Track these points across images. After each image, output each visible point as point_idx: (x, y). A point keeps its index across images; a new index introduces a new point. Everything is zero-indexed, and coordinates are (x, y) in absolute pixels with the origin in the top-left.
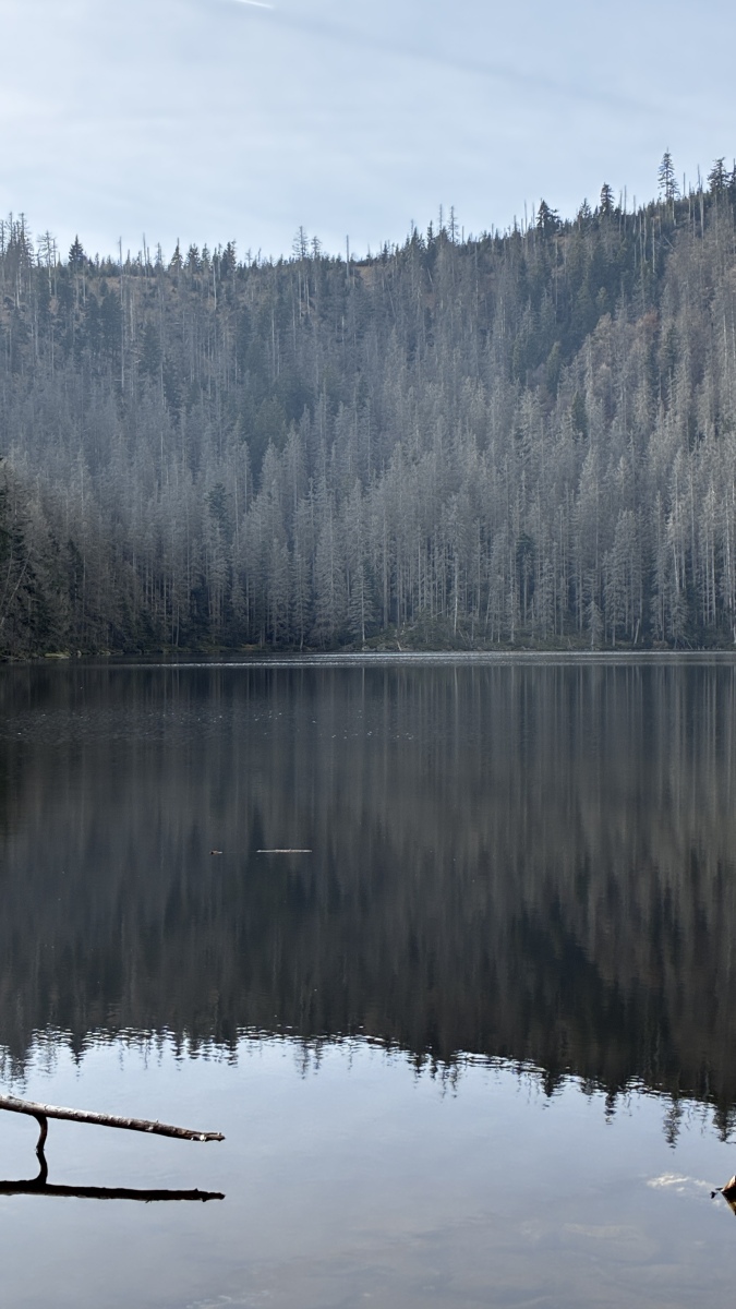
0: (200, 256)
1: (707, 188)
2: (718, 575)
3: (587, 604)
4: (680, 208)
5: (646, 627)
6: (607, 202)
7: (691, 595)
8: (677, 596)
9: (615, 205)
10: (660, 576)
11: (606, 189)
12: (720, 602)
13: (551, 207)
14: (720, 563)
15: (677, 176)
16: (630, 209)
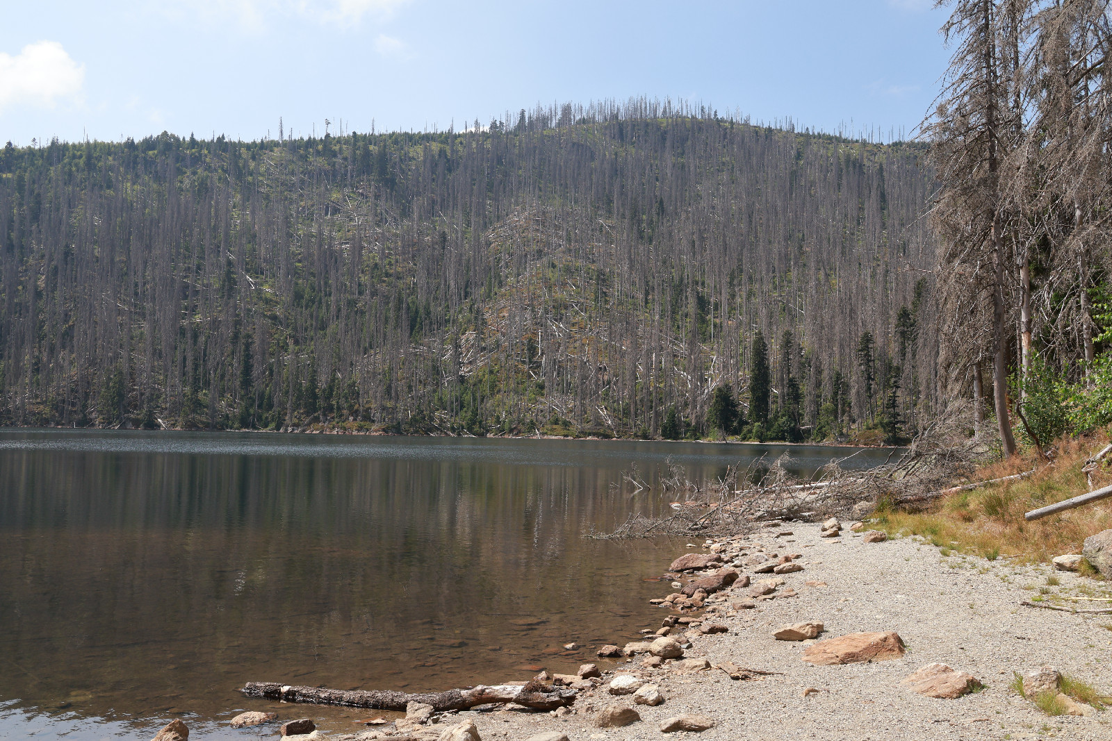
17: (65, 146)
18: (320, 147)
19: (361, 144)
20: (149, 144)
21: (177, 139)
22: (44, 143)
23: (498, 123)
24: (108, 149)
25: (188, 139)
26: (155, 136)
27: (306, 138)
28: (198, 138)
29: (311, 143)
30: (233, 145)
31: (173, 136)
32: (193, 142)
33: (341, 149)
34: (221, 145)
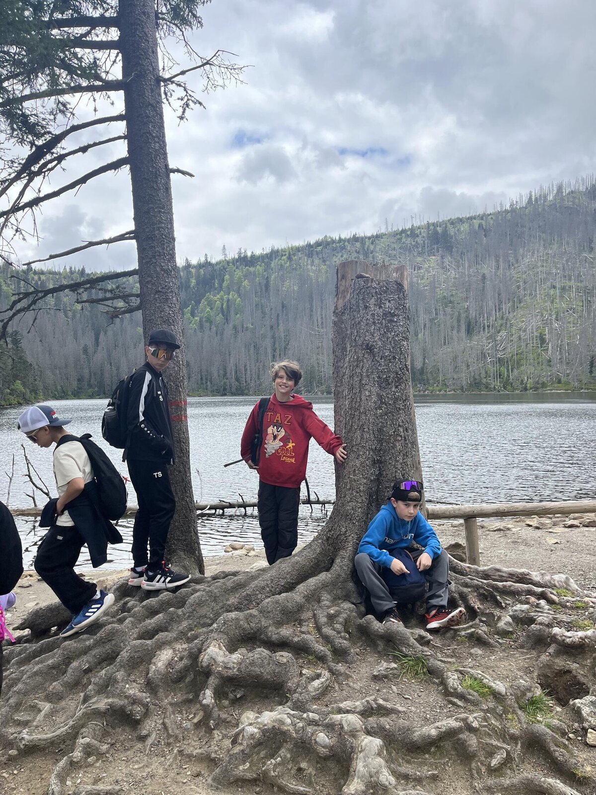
0: (73, 269)
1: (237, 257)
2: (245, 374)
3: (207, 383)
4: (228, 262)
5: (225, 389)
6: (206, 260)
7: (237, 379)
8: (233, 380)
9: (209, 260)
10: (228, 374)
11: (206, 255)
12: (246, 382)
13: (189, 259)
14: (246, 370)
15: (227, 252)
16: (214, 261)
17: (278, 251)
18: (409, 233)
19: (432, 227)
20: (318, 244)
21: (332, 240)
22: (268, 251)
23: (515, 202)
24: (298, 249)
25: (337, 238)
26: (321, 238)
27: (400, 229)
28: (343, 237)
29: (403, 231)
30: (362, 238)
31: (330, 237)
32: (340, 240)
33: (420, 232)
34: (355, 239)
